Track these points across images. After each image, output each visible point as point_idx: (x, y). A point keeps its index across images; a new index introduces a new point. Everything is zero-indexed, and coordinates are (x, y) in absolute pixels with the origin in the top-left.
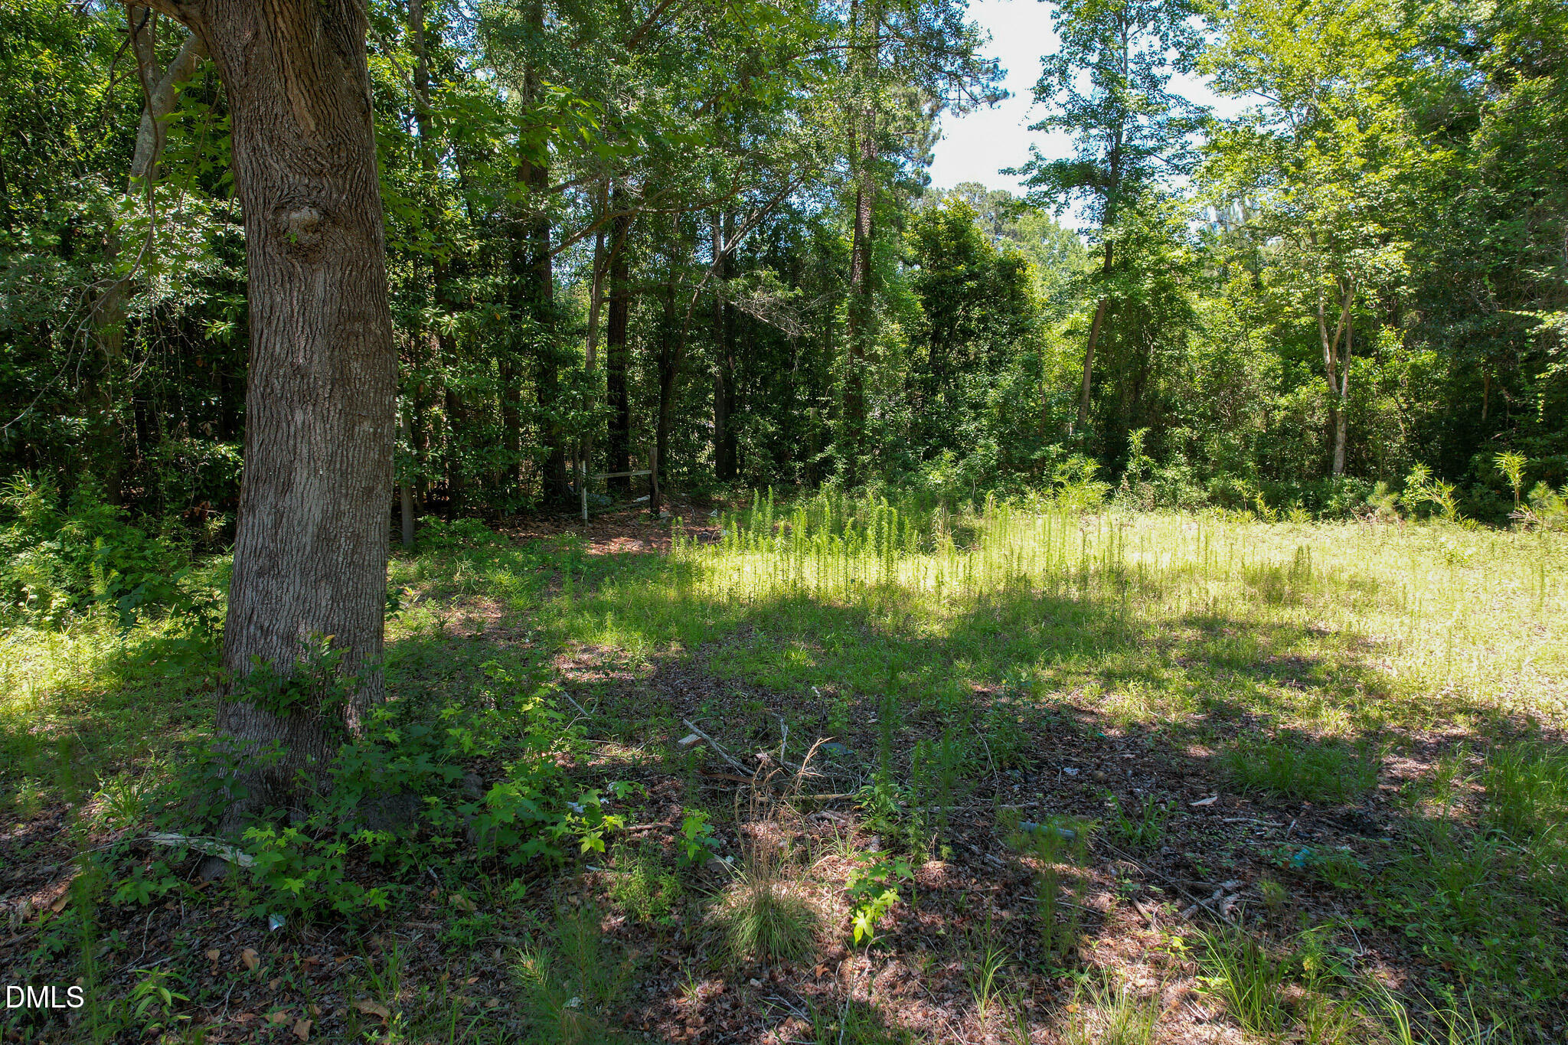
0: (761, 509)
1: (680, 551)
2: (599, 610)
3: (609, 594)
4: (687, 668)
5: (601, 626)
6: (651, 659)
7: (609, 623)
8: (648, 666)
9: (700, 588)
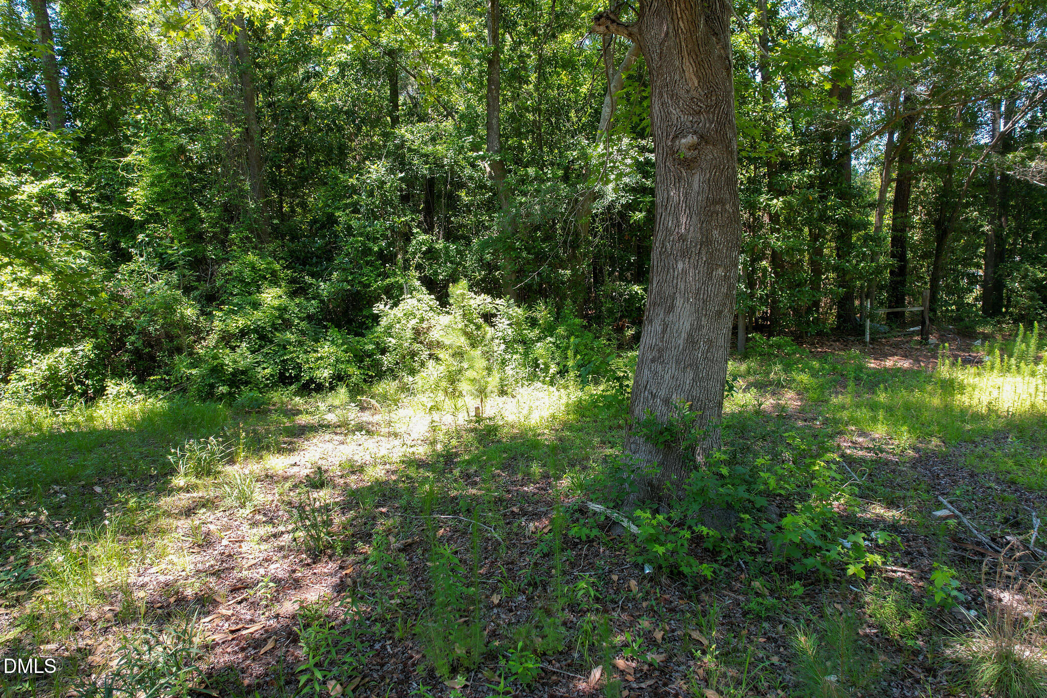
0: (1025, 339)
1: (944, 370)
2: (874, 407)
3: (882, 397)
4: (944, 459)
5: (874, 420)
6: (914, 448)
7: (881, 417)
8: (911, 452)
9: (962, 400)
